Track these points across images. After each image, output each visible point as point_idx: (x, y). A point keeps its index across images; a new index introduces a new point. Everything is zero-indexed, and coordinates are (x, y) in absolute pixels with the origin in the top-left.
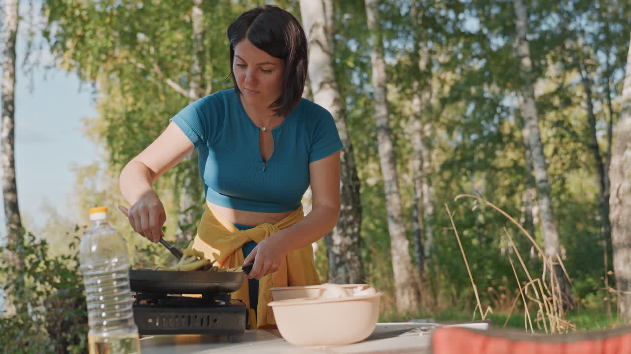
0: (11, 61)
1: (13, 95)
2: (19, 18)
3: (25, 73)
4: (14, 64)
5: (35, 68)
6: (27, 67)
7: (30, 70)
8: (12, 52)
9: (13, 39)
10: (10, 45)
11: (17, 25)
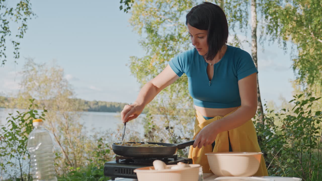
0: (254, 40)
1: (256, 53)
2: (257, 22)
3: (261, 44)
4: (256, 41)
5: (264, 42)
6: (261, 41)
7: (262, 42)
8: (255, 36)
9: (255, 31)
10: (254, 33)
11: (257, 25)
